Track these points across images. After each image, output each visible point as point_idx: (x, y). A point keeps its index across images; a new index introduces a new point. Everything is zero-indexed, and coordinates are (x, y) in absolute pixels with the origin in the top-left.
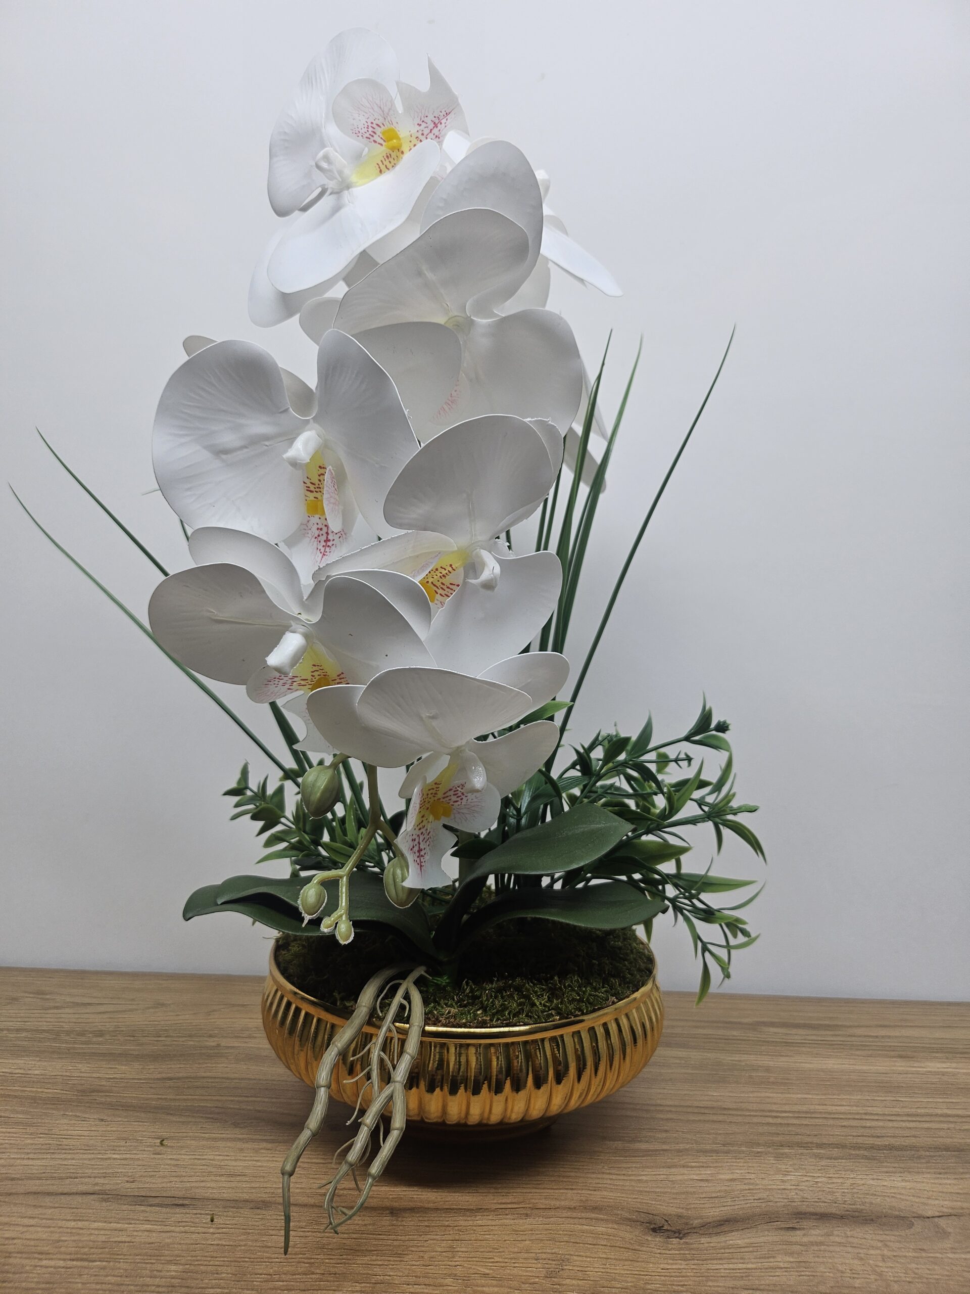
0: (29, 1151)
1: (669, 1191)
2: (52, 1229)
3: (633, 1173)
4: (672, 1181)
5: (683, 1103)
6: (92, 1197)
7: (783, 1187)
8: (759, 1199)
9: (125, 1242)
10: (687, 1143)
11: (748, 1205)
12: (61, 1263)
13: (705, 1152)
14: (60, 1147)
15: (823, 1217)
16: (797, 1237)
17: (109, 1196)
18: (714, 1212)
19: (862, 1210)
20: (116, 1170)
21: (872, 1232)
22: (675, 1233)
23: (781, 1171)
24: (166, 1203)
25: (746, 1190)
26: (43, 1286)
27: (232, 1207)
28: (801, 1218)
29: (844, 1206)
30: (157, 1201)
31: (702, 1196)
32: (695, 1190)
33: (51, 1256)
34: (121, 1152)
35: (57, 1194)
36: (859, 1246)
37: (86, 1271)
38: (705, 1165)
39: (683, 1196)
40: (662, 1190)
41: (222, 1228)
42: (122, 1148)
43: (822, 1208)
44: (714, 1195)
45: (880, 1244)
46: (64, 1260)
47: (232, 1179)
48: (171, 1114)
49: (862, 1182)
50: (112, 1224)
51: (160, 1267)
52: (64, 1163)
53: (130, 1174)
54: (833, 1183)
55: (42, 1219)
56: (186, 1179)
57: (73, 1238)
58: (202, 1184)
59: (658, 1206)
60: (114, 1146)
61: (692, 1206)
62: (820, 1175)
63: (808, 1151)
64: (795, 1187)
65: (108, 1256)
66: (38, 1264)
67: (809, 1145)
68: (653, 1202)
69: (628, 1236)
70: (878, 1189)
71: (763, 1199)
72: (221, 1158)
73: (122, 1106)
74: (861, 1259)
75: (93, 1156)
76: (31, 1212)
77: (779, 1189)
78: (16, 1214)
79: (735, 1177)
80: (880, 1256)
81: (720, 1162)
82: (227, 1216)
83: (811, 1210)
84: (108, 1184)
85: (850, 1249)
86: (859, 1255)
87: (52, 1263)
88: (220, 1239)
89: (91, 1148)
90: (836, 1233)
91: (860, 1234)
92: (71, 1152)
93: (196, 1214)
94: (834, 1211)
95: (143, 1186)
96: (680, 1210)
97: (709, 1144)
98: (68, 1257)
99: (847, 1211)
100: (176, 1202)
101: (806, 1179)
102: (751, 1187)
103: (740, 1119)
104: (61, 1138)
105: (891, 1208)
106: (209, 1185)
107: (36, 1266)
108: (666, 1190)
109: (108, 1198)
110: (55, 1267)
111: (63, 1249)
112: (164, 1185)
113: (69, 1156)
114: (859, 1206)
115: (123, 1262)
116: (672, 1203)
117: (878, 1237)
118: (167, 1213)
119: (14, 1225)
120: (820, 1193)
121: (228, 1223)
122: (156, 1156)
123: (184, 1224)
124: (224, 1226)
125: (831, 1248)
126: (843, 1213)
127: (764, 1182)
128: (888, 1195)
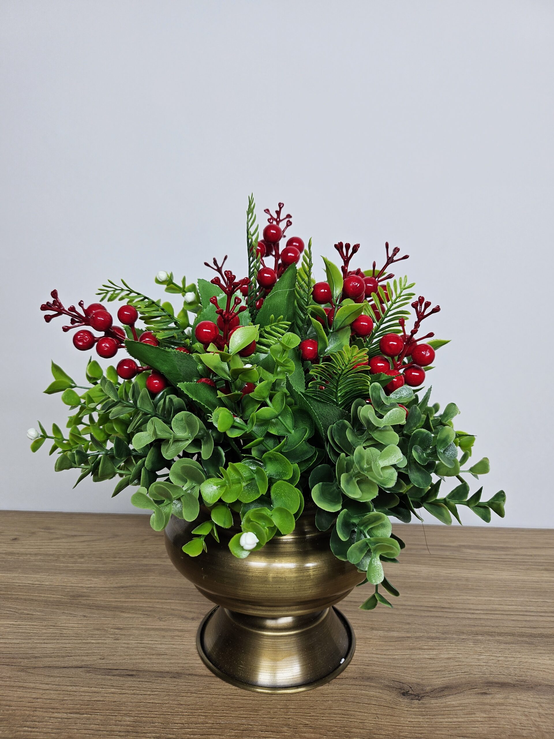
1: (411, 666)
2: (59, 692)
3: (391, 653)
6: (81, 669)
7: (478, 664)
8: (465, 672)
9: (100, 701)
12: (65, 715)
14: (62, 635)
15: (503, 685)
17: (90, 669)
19: (526, 680)
20: (94, 651)
21: (532, 696)
22: (416, 696)
26: (55, 731)
28: (490, 686)
29: (515, 677)
30: (117, 672)
32: (427, 666)
33: (59, 710)
34: (96, 638)
35: (61, 668)
36: (525, 706)
37: (79, 720)
38: (432, 648)
39: (420, 670)
40: (407, 665)
42: (96, 636)
43: (502, 679)
44: (438, 669)
45: (537, 705)
46: (66, 713)
47: (159, 657)
48: (123, 612)
49: (526, 661)
50: (92, 688)
51: (120, 718)
52: (65, 646)
53: (101, 654)
54: (508, 661)
55: (53, 685)
56: (134, 657)
57: (71, 698)
58: (142, 661)
60: (92, 634)
61: (426, 677)
62: (500, 655)
65: (91, 711)
66: (52, 716)
68: (403, 674)
69: (388, 698)
70: (536, 665)
71: (467, 672)
72: (153, 642)
73: (96, 607)
74: (526, 716)
76: (47, 680)
77: (476, 665)
78: (38, 682)
79: (450, 656)
80: (537, 714)
83: (496, 680)
84: (88, 660)
85: (520, 709)
86: (525, 713)
87: (59, 715)
88: (154, 699)
89: (80, 636)
90: (511, 697)
91: (525, 698)
92: (68, 638)
94: (509, 681)
96: (418, 680)
98: (69, 711)
99: (517, 681)
100: (128, 673)
101: (492, 658)
102: (460, 664)
104: (62, 629)
105: (543, 679)
107: (50, 717)
109: (90, 670)
110: (61, 718)
111: (65, 706)
112: (121, 661)
113: (67, 641)
114: (524, 678)
115: (100, 715)
117: (536, 700)
118: (123, 681)
119: (37, 689)
120: (501, 668)
122: (115, 641)
125: (508, 708)
126: (515, 682)
127: (467, 660)
128: (541, 669)
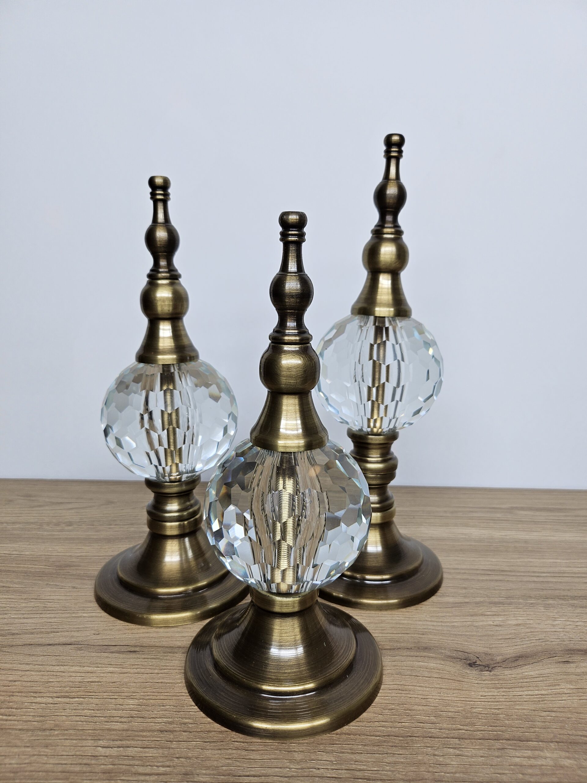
0: (24, 612)
4: (476, 626)
5: (473, 567)
10: (481, 597)
11: (532, 644)
13: (495, 603)
16: (571, 668)
18: (510, 651)
20: (86, 626)
23: (550, 617)
24: (123, 650)
25: (529, 632)
27: (170, 653)
30: (116, 649)
31: (499, 638)
41: (164, 669)
59: (470, 646)
63: (566, 602)
64: (562, 630)
67: (566, 597)
75: (69, 615)
81: (507, 612)
82: (166, 660)
83: (578, 647)
93: (145, 658)
95: (106, 638)
97: (496, 598)
100: (129, 650)
103: (514, 579)
106: (152, 636)
108: (473, 634)
116: (479, 643)
121: (168, 665)
123: (136, 667)
124: (165, 667)
